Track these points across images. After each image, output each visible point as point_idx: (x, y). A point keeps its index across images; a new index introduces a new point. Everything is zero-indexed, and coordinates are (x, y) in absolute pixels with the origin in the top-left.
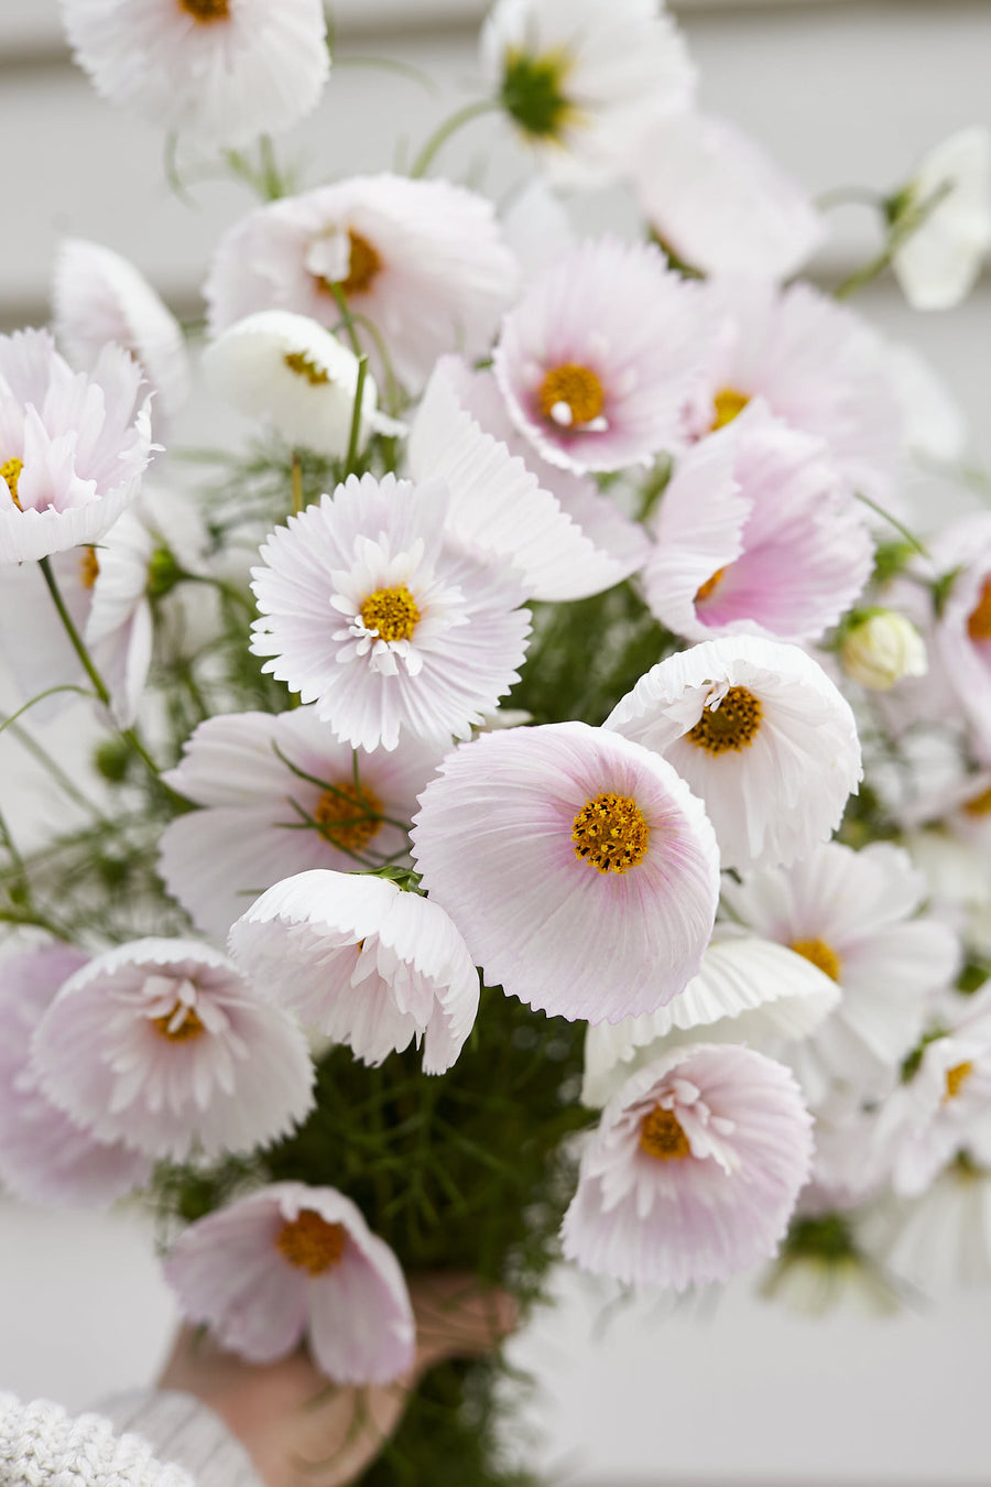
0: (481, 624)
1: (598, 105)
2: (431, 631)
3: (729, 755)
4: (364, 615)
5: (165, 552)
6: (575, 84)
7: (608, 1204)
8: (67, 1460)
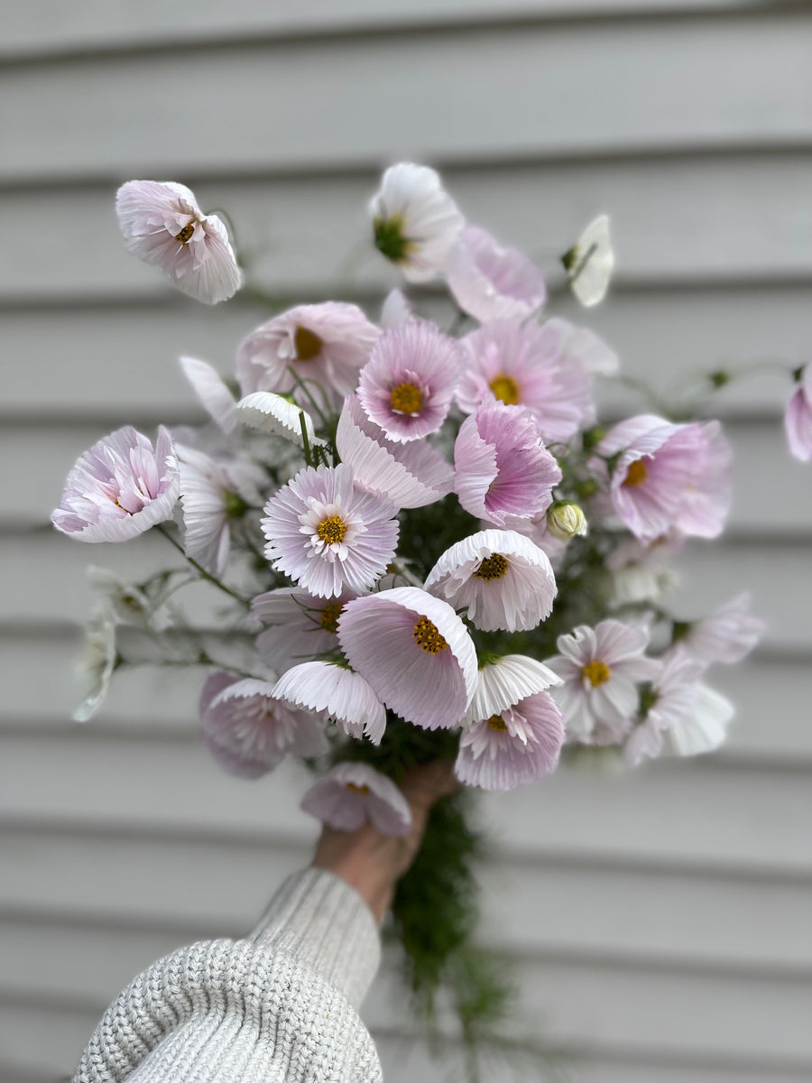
0: (375, 528)
1: (421, 240)
2: (351, 537)
3: (494, 580)
4: (319, 533)
5: (238, 498)
6: (408, 231)
7: (476, 756)
8: (250, 979)
